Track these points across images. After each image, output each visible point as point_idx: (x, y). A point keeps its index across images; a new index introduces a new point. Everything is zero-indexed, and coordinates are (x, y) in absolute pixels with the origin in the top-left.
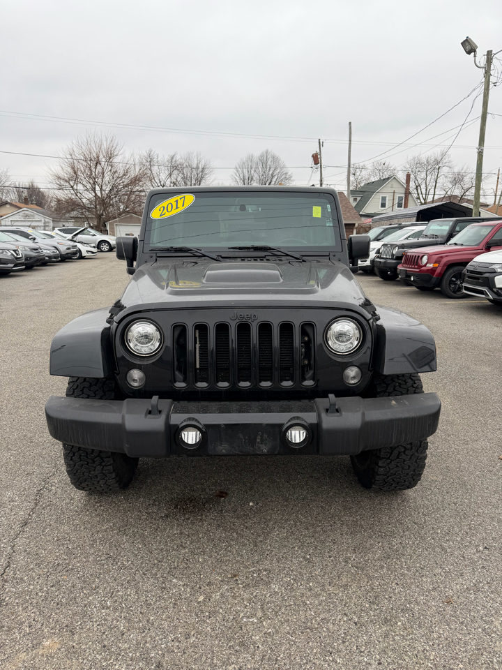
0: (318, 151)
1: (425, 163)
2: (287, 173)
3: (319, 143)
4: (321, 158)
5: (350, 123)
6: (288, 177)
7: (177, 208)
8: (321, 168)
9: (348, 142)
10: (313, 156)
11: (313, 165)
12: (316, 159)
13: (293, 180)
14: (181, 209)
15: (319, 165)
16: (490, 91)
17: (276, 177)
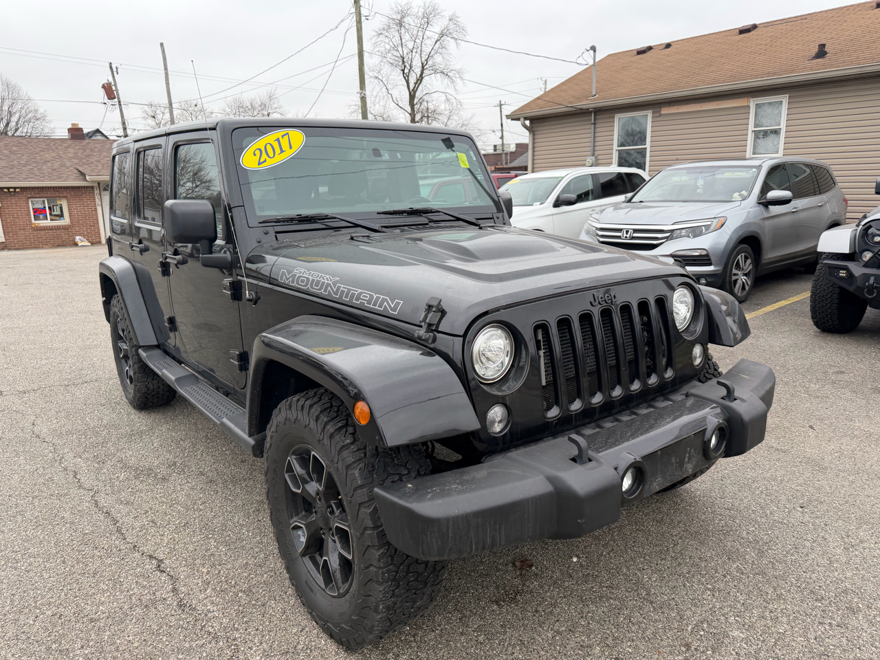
0: (111, 80)
1: (250, 107)
2: (36, 111)
3: (111, 68)
4: (117, 90)
5: (162, 45)
6: (39, 116)
7: (282, 151)
8: (120, 105)
9: (163, 72)
10: (104, 87)
11: (106, 100)
12: (110, 91)
13: (50, 122)
14: (288, 153)
15: (116, 100)
16: (363, 24)
17: (17, 115)
